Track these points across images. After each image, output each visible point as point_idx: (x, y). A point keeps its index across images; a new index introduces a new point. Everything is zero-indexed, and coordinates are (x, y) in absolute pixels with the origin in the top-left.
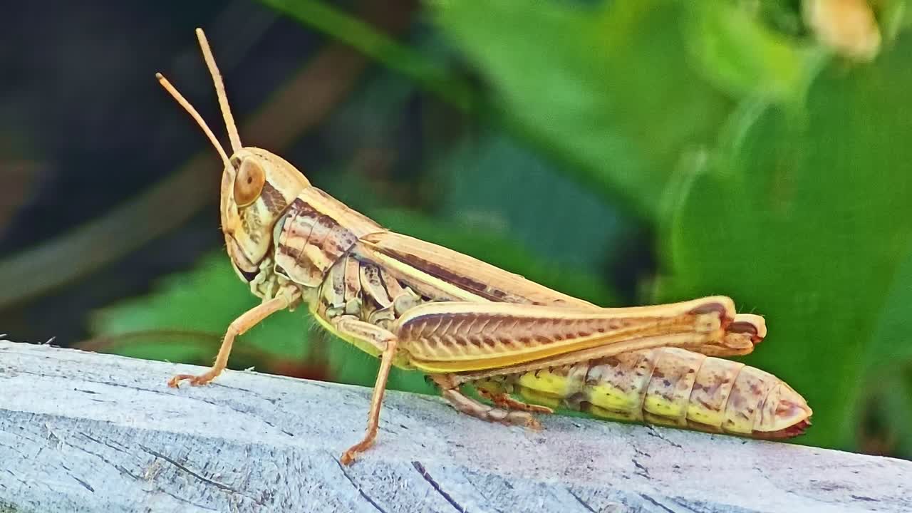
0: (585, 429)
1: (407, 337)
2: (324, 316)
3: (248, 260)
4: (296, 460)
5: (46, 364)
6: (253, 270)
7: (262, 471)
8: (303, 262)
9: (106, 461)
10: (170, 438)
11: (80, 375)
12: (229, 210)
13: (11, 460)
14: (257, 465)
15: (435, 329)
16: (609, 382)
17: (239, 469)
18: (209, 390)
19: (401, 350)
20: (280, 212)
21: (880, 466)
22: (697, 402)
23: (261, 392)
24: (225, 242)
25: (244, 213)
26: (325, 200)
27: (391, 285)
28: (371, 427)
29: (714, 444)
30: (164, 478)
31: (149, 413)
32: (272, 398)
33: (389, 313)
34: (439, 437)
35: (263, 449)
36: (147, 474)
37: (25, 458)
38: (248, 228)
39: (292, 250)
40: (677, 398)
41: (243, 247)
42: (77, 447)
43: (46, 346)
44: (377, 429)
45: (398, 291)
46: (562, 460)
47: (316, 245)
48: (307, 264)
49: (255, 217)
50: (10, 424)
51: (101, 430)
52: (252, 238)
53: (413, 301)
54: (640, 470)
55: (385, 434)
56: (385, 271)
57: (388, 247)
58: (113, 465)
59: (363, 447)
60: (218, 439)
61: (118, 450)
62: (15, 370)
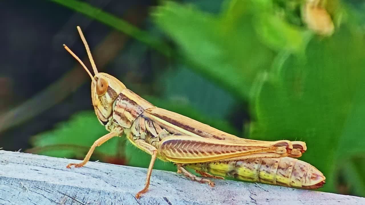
0: (230, 184)
1: (164, 148)
2: (132, 139)
3: (104, 117)
4: (118, 196)
5: (19, 159)
6: (106, 120)
7: (105, 201)
8: (124, 118)
9: (45, 197)
10: (69, 188)
11: (32, 164)
12: (95, 97)
13: (9, 197)
14: (103, 199)
15: (175, 146)
16: (245, 166)
17: (96, 200)
18: (83, 169)
19: (162, 153)
20: (115, 98)
21: (348, 199)
22: (279, 174)
23: (102, 170)
24: (94, 110)
25: (101, 99)
26: (131, 94)
27: (157, 128)
28: (147, 184)
29: (281, 190)
30: (68, 203)
31: (60, 178)
32: (107, 172)
33: (157, 139)
34: (173, 188)
35: (105, 192)
36: (61, 202)
37: (14, 196)
38: (103, 104)
39: (119, 113)
40: (272, 172)
41: (101, 112)
42: (33, 191)
43: (18, 152)
44: (149, 185)
45: (160, 130)
46: (222, 197)
47: (128, 111)
48: (125, 119)
49: (105, 100)
50: (7, 182)
51: (42, 185)
52: (105, 108)
53: (166, 134)
54: (253, 201)
55: (152, 187)
56: (155, 122)
57: (155, 113)
58: (48, 198)
59: (144, 191)
60: (87, 189)
61: (49, 193)
62: (8, 162)
